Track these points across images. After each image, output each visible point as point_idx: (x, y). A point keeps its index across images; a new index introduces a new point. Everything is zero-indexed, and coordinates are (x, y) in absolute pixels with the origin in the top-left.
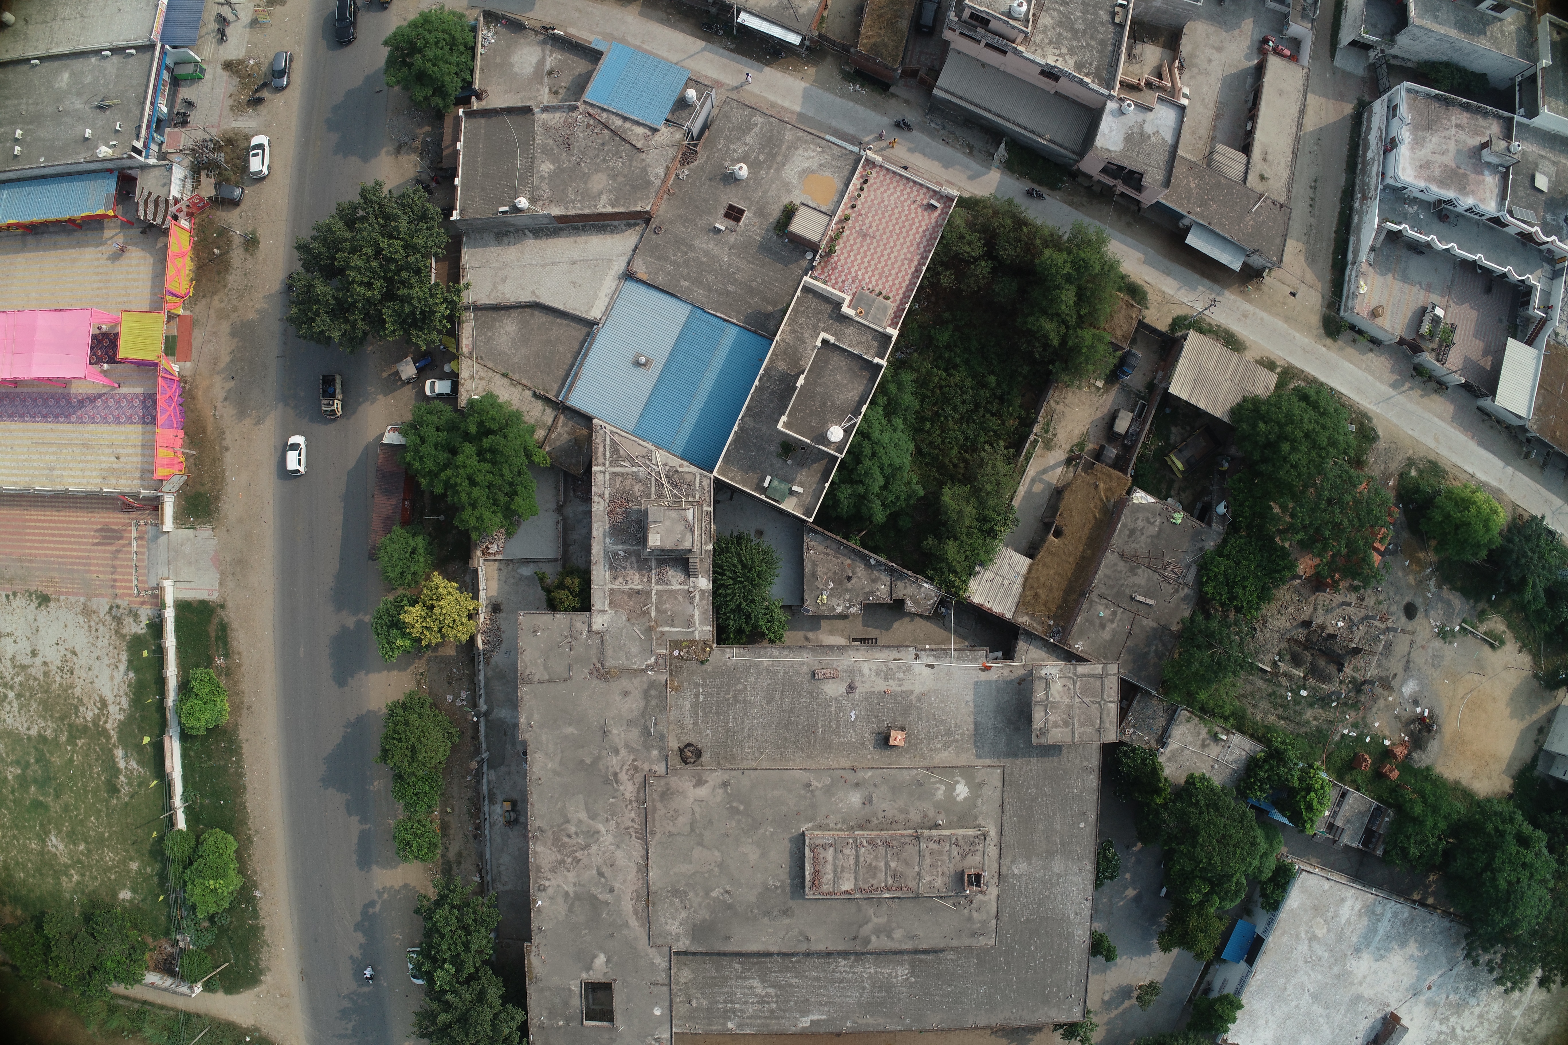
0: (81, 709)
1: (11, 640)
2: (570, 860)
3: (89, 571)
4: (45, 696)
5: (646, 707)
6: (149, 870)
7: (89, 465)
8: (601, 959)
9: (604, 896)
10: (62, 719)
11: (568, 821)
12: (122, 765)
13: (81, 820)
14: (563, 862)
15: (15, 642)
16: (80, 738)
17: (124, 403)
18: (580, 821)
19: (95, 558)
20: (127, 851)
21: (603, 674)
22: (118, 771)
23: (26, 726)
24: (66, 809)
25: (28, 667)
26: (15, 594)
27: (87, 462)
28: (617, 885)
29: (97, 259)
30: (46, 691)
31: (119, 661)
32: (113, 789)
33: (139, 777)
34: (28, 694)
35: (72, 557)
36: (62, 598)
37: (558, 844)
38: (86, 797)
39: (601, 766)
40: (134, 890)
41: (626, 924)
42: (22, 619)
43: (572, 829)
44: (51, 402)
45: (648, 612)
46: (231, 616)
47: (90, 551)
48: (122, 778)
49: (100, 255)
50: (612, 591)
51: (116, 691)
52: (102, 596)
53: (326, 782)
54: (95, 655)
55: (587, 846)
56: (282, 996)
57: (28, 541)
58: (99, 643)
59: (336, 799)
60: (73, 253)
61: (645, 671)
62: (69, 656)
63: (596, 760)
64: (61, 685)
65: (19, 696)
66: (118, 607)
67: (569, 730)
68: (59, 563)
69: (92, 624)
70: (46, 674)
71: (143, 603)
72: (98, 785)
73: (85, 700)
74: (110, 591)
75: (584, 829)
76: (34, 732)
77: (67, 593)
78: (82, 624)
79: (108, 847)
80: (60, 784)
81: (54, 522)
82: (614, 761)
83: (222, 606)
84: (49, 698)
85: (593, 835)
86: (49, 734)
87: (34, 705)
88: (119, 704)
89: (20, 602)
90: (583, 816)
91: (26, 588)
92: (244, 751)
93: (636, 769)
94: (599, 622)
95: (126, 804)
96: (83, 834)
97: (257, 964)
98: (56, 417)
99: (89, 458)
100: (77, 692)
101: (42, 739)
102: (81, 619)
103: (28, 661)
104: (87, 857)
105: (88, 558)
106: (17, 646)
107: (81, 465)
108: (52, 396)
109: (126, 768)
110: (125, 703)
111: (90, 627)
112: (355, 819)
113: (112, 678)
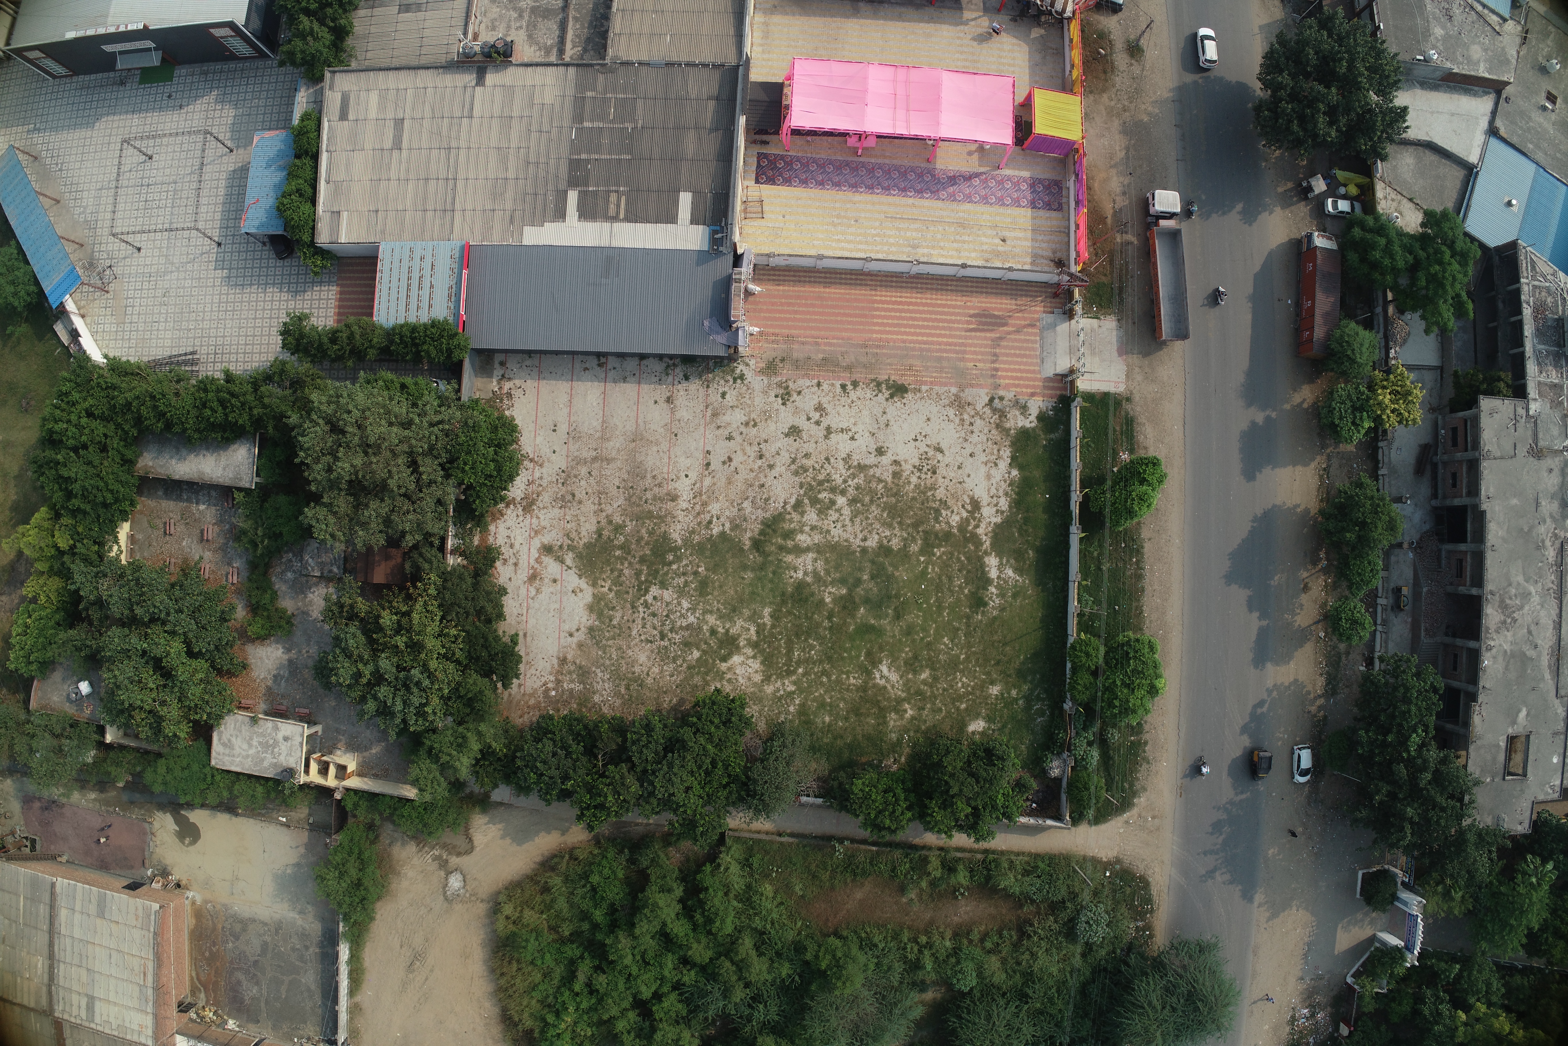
0: (944, 513)
1: (846, 437)
2: (1509, 621)
3: (963, 360)
4: (893, 500)
5: (1563, 482)
6: (1014, 693)
7: (966, 246)
8: (1523, 713)
9: (1531, 653)
10: (915, 525)
11: (1510, 585)
12: (993, 574)
13: (929, 644)
14: (1504, 622)
15: (852, 438)
16: (939, 546)
17: (1008, 185)
18: (1519, 584)
19: (971, 345)
20: (988, 674)
21: (1537, 453)
22: (988, 581)
23: (860, 536)
24: (909, 631)
25: (871, 467)
26: (855, 384)
27: (964, 242)
28: (1539, 642)
29: (959, 38)
30: (895, 495)
31: (999, 457)
32: (978, 602)
33: (1015, 586)
34: (867, 499)
35: (940, 344)
36: (924, 388)
37: (1503, 607)
38: (940, 614)
39: (1534, 534)
40: (989, 719)
41: (1543, 679)
42: (865, 412)
43: (1513, 591)
44: (911, 176)
45: (1561, 403)
46: (1137, 409)
47: (966, 338)
48: (993, 589)
49: (962, 35)
50: (1539, 382)
51: (993, 491)
52: (980, 386)
53: (1229, 578)
54: (968, 451)
55: (1521, 608)
56: (1153, 818)
57: (877, 324)
58: (974, 438)
59: (1240, 595)
60: (929, 28)
61: (1562, 451)
62: (931, 453)
63: (1531, 528)
64: (917, 486)
65: (853, 502)
66: (1001, 399)
67: (1515, 501)
68: (921, 350)
69: (966, 416)
70: (896, 475)
71: (1033, 395)
72: (959, 600)
73: (950, 502)
74: (990, 381)
75: (1521, 591)
76: (872, 543)
77: (931, 383)
78: (952, 417)
79: (962, 672)
80: (903, 603)
81: (916, 304)
82: (1542, 529)
83: (1128, 399)
84: (898, 501)
85: (1526, 595)
86: (895, 544)
87: (875, 511)
88: (996, 505)
89: (864, 393)
90: (1520, 579)
91: (873, 377)
92: (1146, 550)
93: (1556, 536)
94: (1534, 407)
95: (995, 618)
96: (929, 659)
97: (1131, 785)
98: (920, 192)
99: (967, 238)
100: (940, 493)
101: (884, 550)
102: (951, 412)
103: (871, 460)
104: (931, 687)
105: (962, 344)
106: (854, 444)
107: (955, 245)
108: (913, 169)
109: (999, 577)
110: (1004, 504)
111: (962, 420)
112: (1256, 614)
113: (989, 477)
